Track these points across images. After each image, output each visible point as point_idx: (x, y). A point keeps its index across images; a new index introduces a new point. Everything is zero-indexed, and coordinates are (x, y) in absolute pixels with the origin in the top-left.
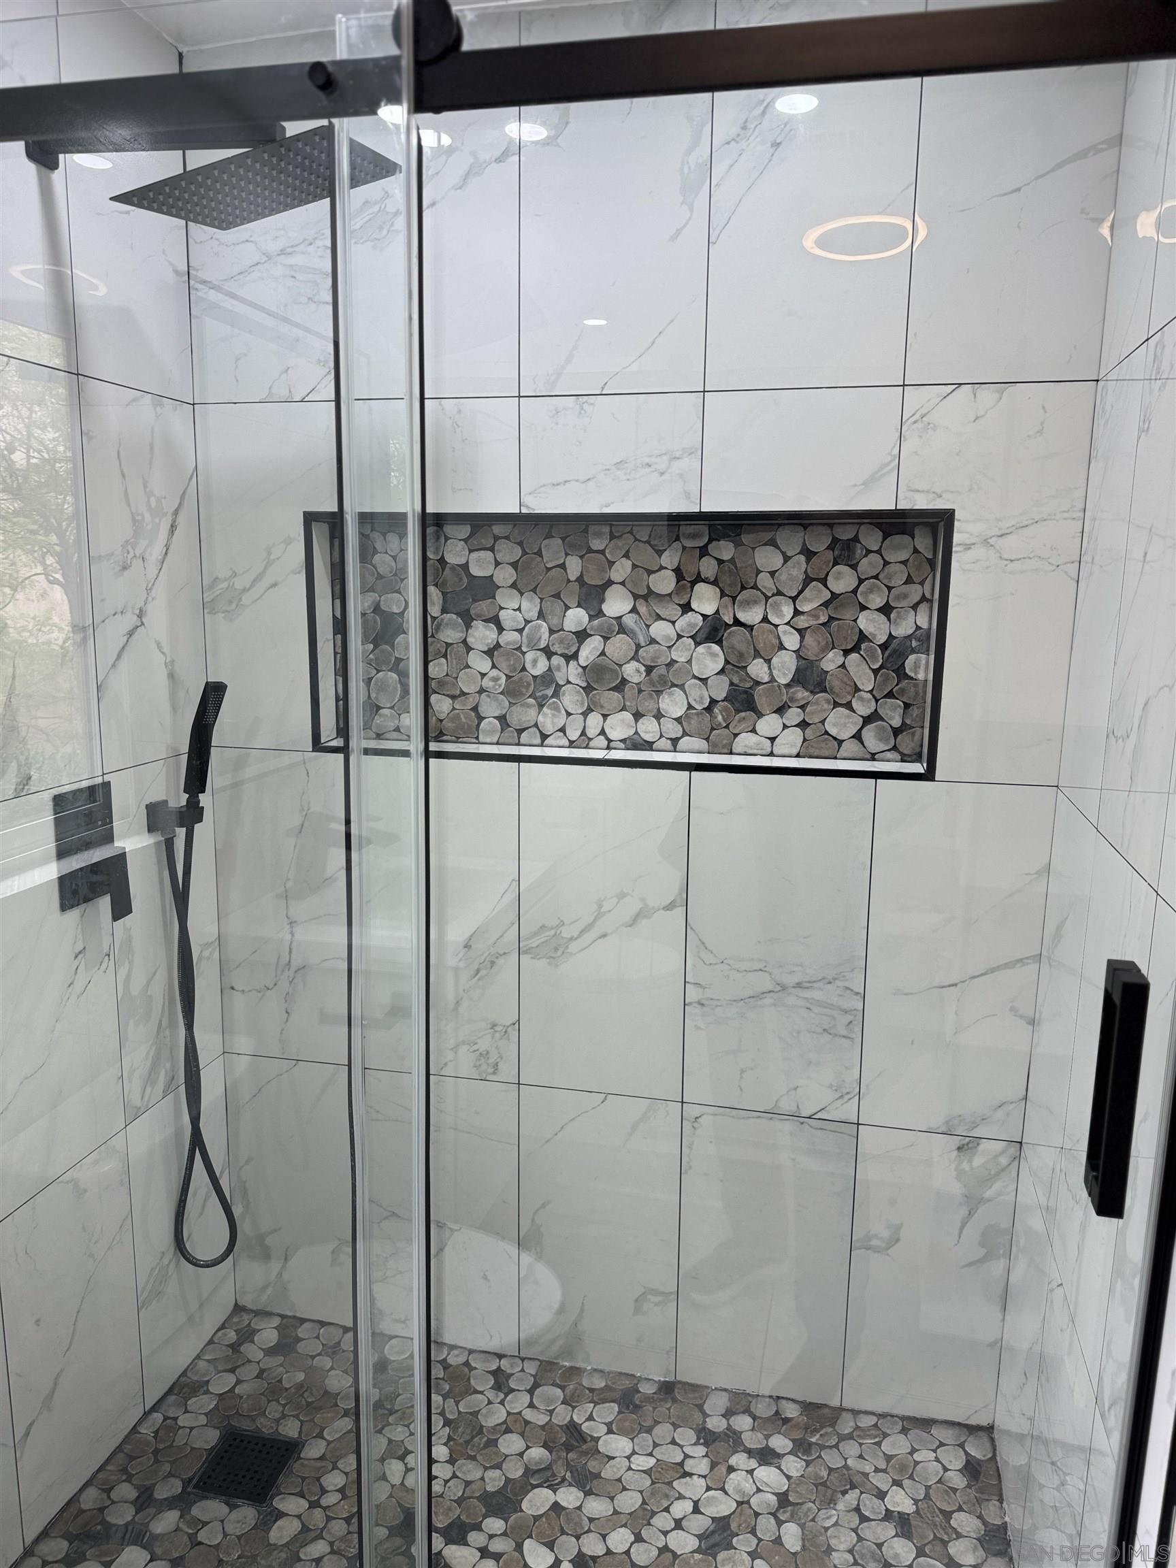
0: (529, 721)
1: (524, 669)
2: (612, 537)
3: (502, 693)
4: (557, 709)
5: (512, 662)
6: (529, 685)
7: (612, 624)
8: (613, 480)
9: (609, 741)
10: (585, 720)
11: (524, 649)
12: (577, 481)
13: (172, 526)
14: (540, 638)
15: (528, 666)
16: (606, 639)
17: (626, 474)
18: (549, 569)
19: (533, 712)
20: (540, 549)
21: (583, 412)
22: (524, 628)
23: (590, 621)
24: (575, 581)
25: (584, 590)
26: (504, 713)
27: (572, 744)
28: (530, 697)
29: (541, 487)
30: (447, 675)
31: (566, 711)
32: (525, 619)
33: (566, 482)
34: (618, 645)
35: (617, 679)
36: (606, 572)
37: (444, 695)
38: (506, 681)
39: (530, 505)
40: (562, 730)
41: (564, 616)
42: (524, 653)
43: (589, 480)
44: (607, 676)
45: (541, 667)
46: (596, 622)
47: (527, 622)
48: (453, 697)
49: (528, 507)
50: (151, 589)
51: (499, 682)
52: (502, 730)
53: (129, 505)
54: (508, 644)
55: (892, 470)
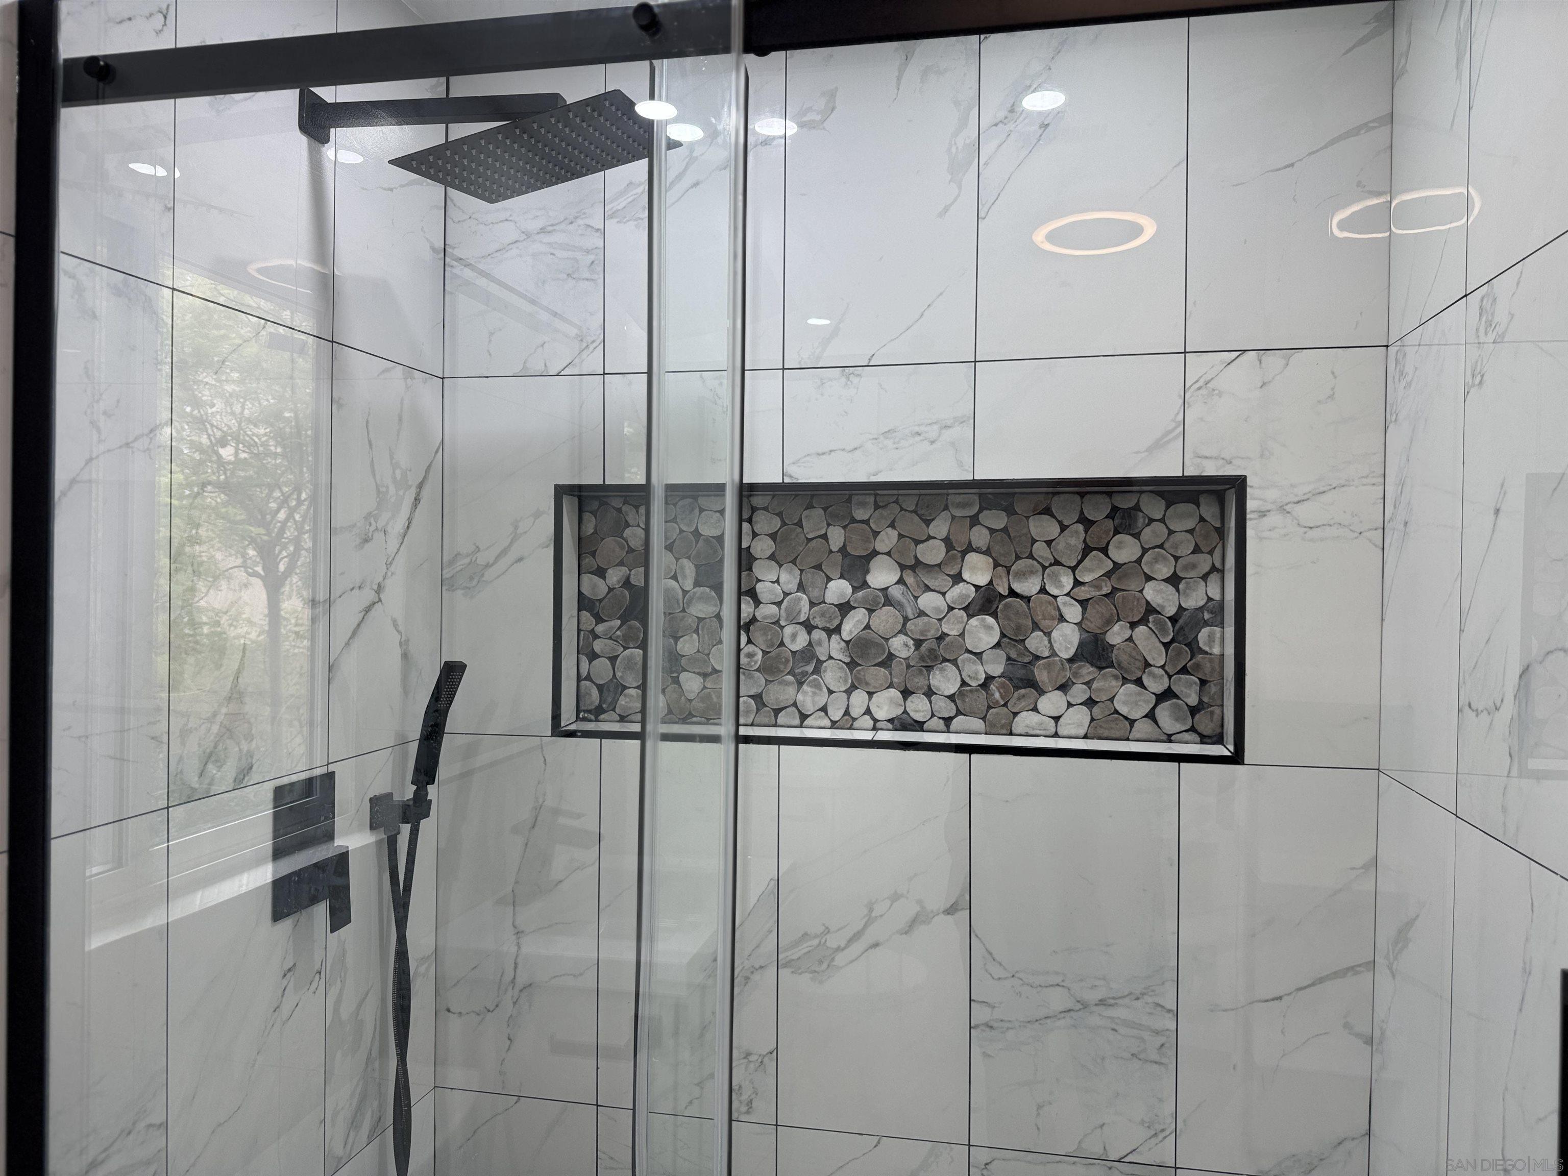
0: (787, 700)
1: (782, 644)
2: (877, 507)
3: (758, 670)
4: (817, 686)
5: (769, 637)
6: (787, 661)
7: (878, 596)
8: (881, 449)
9: (876, 721)
10: (848, 699)
11: (783, 623)
12: (843, 450)
13: (416, 499)
14: (800, 611)
15: (787, 641)
16: (871, 611)
17: (894, 443)
18: (809, 540)
19: (791, 690)
20: (800, 520)
21: (849, 383)
22: (782, 601)
23: (853, 593)
24: (838, 552)
25: (847, 561)
26: (760, 691)
27: (834, 725)
28: (788, 674)
29: (805, 456)
30: (698, 651)
31: (828, 689)
32: (783, 592)
33: (831, 451)
34: (884, 618)
35: (883, 654)
36: (870, 542)
37: (694, 672)
38: (763, 657)
39: (793, 475)
40: (824, 709)
41: (826, 588)
42: (782, 627)
43: (856, 449)
44: (873, 651)
45: (801, 641)
46: (860, 594)
47: (786, 594)
48: (705, 675)
49: (791, 477)
50: (391, 563)
51: (756, 658)
52: (758, 710)
53: (374, 475)
54: (765, 617)
55: (1176, 438)
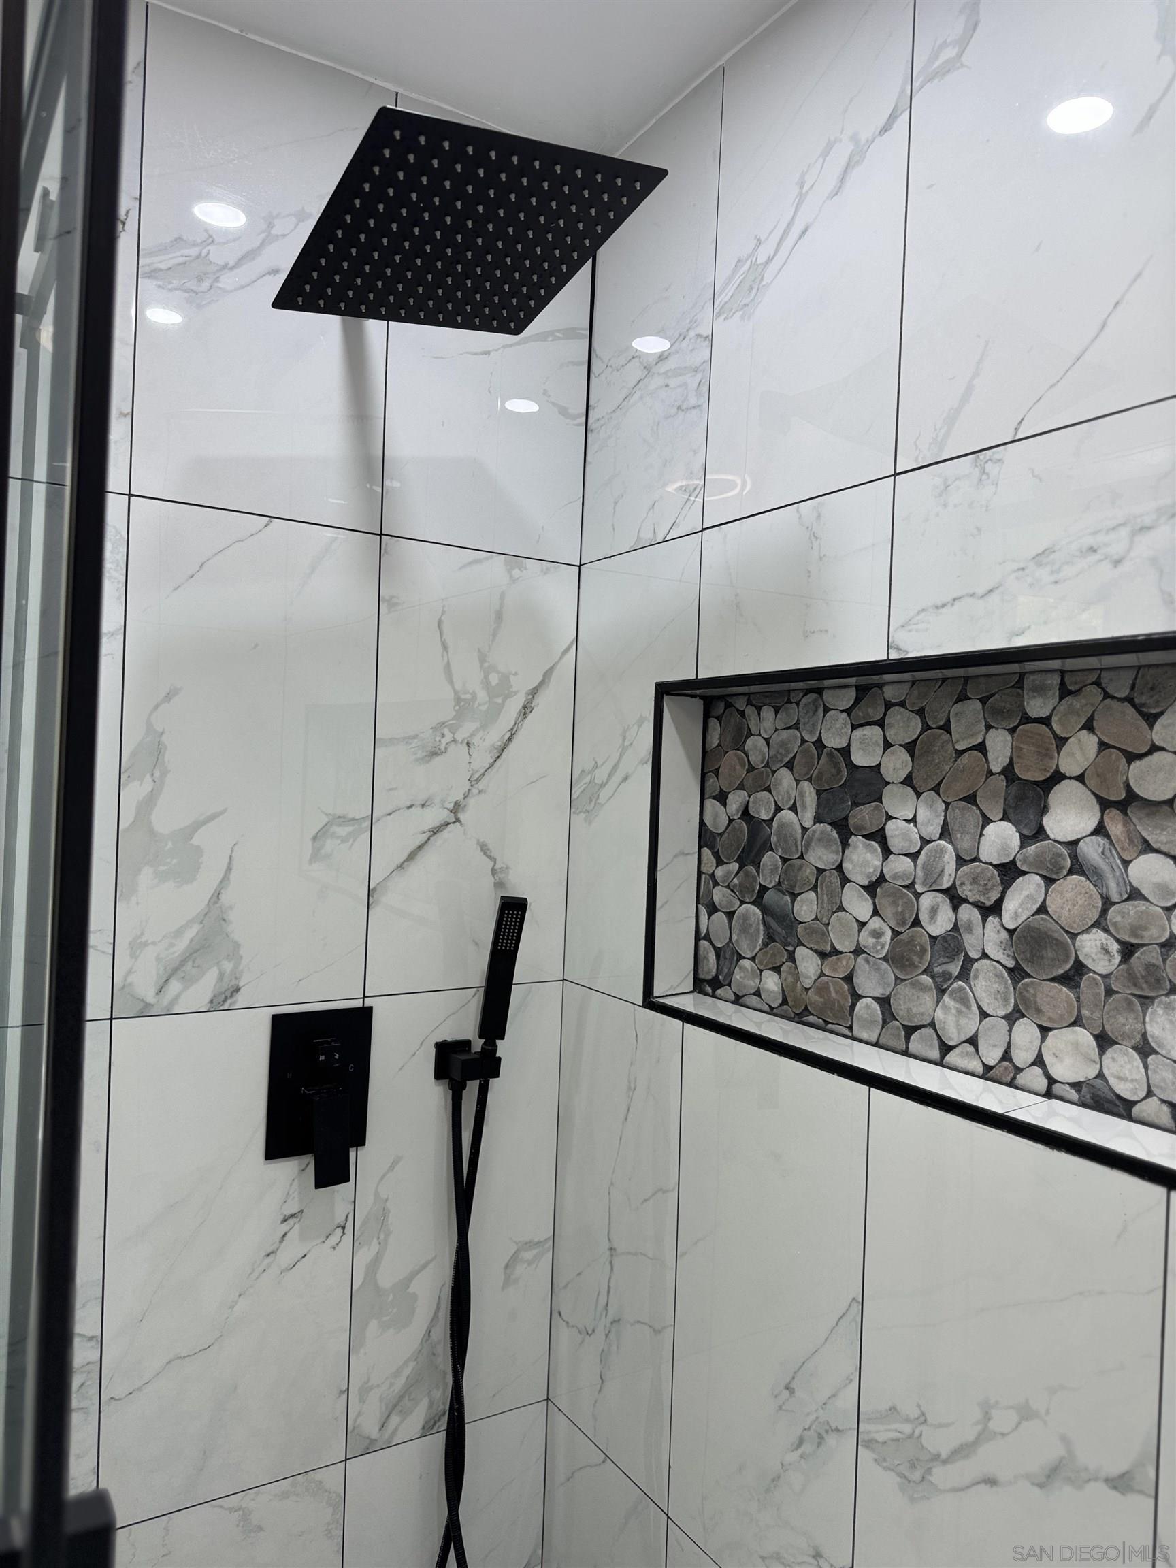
0: (922, 1014)
1: (917, 922)
2: (1064, 692)
3: (885, 959)
4: (964, 1001)
5: (900, 909)
6: (924, 951)
7: (1060, 855)
8: (1031, 585)
9: (1052, 1081)
10: (1010, 1031)
11: (919, 888)
13: (525, 707)
14: (942, 871)
15: (924, 918)
16: (1049, 881)
17: (1052, 572)
18: (960, 753)
19: (928, 999)
20: (948, 721)
21: (984, 477)
22: (919, 852)
23: (1022, 847)
24: (1000, 774)
25: (1014, 789)
26: (888, 994)
27: (987, 1073)
28: (925, 972)
29: (919, 613)
30: (816, 919)
31: (980, 1008)
32: (921, 838)
33: (954, 600)
34: (1068, 895)
35: (1066, 961)
36: (1052, 758)
37: (811, 949)
38: (892, 939)
39: (902, 645)
40: (973, 1041)
41: (981, 835)
42: (918, 895)
43: (991, 591)
44: (1049, 953)
45: (940, 925)
46: (1032, 849)
47: (925, 842)
48: (823, 955)
49: (898, 649)
50: (478, 780)
51: (882, 940)
52: (885, 1022)
53: (451, 682)
54: (895, 876)
